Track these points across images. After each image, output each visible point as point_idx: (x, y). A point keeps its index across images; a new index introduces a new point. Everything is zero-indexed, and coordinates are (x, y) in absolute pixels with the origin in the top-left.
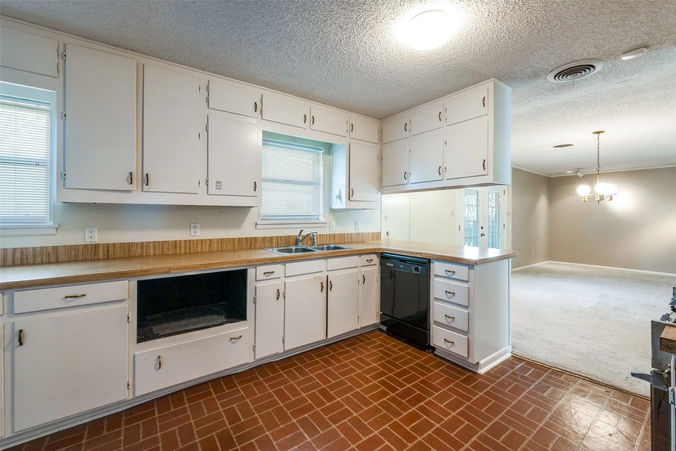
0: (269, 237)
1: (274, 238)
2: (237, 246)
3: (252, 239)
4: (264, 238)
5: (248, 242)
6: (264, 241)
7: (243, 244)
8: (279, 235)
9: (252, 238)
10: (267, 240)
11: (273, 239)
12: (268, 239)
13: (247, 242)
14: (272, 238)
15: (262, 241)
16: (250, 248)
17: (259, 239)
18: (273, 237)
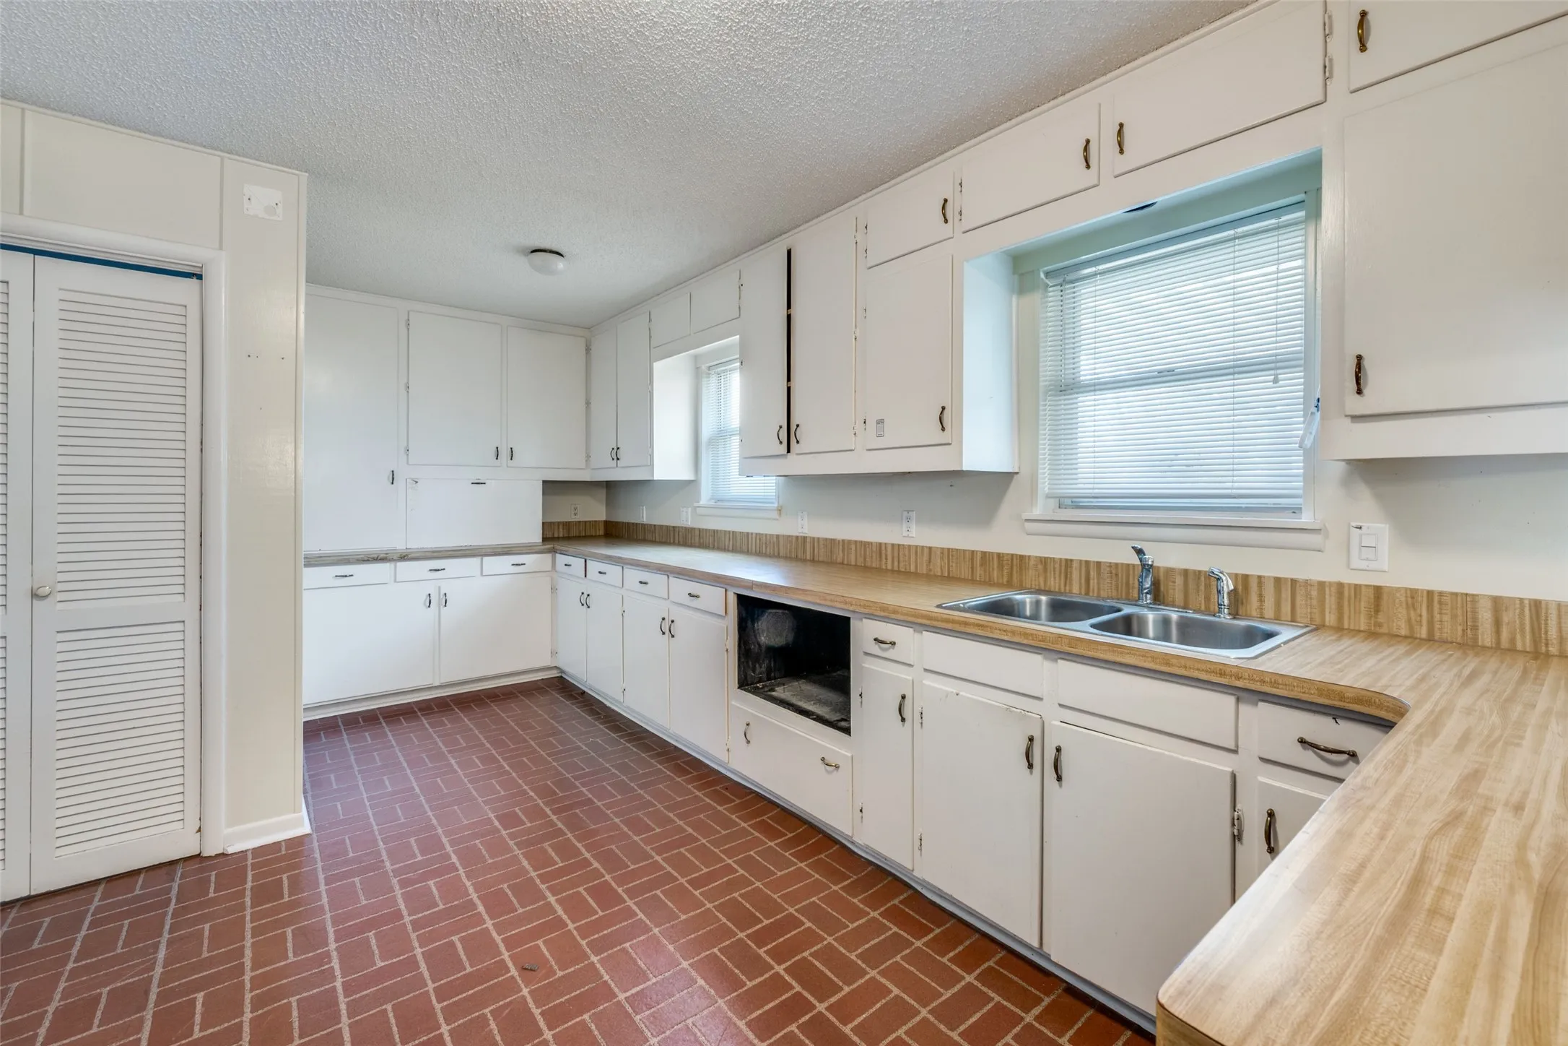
0: (1061, 559)
1: (1075, 565)
2: (979, 572)
3: (1012, 560)
4: (1044, 561)
5: (1003, 566)
6: (1045, 570)
7: (993, 569)
8: (1094, 558)
9: (1012, 555)
10: (1054, 568)
11: (1071, 567)
12: (1057, 566)
13: (1001, 567)
14: (1068, 563)
15: (1040, 567)
16: (1008, 582)
17: (1032, 563)
18: (1071, 560)
